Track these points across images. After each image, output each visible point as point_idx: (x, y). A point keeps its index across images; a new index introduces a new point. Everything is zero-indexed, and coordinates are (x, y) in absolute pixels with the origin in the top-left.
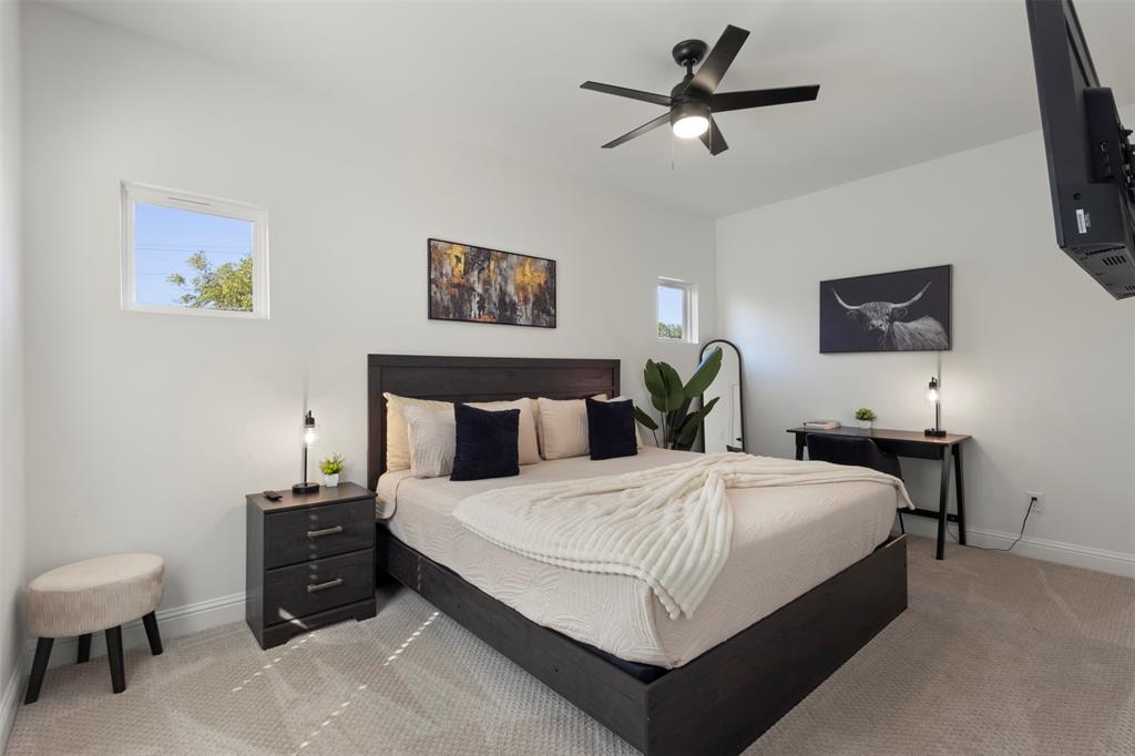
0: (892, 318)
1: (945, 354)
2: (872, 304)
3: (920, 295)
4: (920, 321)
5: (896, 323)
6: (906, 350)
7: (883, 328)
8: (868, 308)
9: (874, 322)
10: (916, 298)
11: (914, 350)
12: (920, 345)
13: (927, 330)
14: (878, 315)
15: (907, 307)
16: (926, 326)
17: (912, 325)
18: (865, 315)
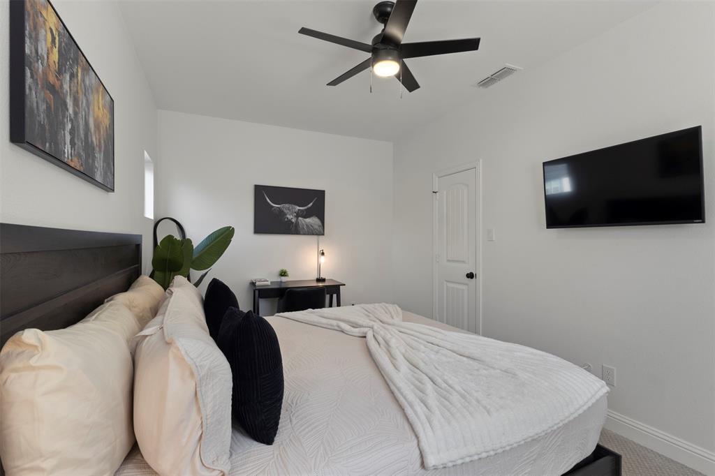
0: (298, 215)
1: (321, 237)
2: (287, 205)
3: (311, 204)
4: (311, 218)
5: (300, 218)
6: (304, 234)
7: (293, 220)
8: (285, 207)
9: (288, 216)
10: (310, 205)
11: (308, 234)
12: (311, 232)
13: (315, 224)
14: (291, 212)
15: (306, 210)
16: (313, 221)
17: (308, 220)
18: (283, 211)
